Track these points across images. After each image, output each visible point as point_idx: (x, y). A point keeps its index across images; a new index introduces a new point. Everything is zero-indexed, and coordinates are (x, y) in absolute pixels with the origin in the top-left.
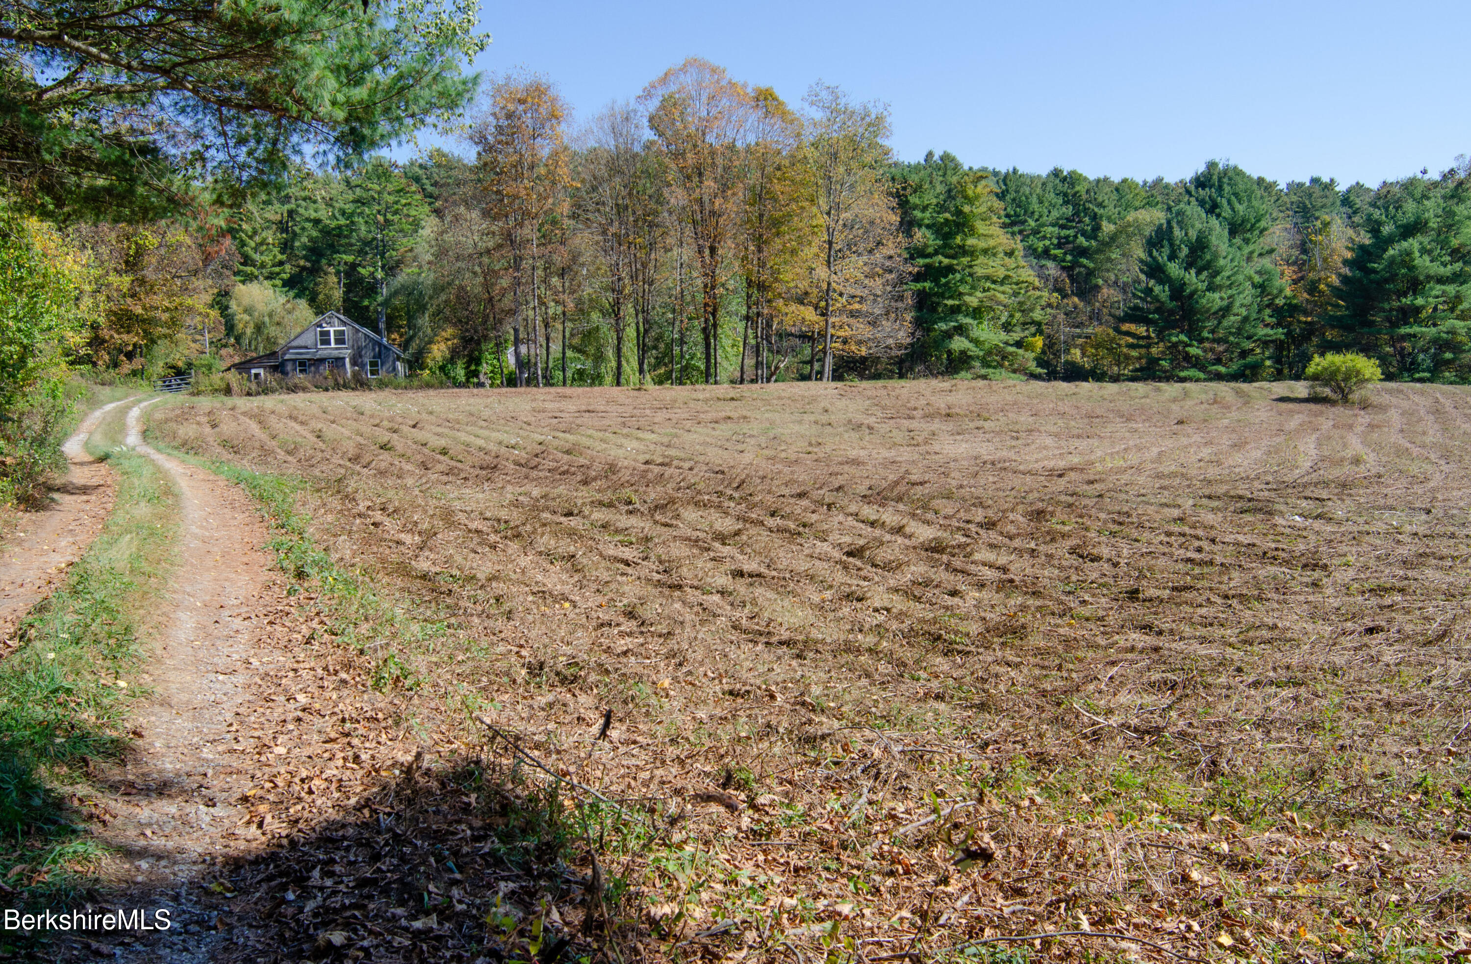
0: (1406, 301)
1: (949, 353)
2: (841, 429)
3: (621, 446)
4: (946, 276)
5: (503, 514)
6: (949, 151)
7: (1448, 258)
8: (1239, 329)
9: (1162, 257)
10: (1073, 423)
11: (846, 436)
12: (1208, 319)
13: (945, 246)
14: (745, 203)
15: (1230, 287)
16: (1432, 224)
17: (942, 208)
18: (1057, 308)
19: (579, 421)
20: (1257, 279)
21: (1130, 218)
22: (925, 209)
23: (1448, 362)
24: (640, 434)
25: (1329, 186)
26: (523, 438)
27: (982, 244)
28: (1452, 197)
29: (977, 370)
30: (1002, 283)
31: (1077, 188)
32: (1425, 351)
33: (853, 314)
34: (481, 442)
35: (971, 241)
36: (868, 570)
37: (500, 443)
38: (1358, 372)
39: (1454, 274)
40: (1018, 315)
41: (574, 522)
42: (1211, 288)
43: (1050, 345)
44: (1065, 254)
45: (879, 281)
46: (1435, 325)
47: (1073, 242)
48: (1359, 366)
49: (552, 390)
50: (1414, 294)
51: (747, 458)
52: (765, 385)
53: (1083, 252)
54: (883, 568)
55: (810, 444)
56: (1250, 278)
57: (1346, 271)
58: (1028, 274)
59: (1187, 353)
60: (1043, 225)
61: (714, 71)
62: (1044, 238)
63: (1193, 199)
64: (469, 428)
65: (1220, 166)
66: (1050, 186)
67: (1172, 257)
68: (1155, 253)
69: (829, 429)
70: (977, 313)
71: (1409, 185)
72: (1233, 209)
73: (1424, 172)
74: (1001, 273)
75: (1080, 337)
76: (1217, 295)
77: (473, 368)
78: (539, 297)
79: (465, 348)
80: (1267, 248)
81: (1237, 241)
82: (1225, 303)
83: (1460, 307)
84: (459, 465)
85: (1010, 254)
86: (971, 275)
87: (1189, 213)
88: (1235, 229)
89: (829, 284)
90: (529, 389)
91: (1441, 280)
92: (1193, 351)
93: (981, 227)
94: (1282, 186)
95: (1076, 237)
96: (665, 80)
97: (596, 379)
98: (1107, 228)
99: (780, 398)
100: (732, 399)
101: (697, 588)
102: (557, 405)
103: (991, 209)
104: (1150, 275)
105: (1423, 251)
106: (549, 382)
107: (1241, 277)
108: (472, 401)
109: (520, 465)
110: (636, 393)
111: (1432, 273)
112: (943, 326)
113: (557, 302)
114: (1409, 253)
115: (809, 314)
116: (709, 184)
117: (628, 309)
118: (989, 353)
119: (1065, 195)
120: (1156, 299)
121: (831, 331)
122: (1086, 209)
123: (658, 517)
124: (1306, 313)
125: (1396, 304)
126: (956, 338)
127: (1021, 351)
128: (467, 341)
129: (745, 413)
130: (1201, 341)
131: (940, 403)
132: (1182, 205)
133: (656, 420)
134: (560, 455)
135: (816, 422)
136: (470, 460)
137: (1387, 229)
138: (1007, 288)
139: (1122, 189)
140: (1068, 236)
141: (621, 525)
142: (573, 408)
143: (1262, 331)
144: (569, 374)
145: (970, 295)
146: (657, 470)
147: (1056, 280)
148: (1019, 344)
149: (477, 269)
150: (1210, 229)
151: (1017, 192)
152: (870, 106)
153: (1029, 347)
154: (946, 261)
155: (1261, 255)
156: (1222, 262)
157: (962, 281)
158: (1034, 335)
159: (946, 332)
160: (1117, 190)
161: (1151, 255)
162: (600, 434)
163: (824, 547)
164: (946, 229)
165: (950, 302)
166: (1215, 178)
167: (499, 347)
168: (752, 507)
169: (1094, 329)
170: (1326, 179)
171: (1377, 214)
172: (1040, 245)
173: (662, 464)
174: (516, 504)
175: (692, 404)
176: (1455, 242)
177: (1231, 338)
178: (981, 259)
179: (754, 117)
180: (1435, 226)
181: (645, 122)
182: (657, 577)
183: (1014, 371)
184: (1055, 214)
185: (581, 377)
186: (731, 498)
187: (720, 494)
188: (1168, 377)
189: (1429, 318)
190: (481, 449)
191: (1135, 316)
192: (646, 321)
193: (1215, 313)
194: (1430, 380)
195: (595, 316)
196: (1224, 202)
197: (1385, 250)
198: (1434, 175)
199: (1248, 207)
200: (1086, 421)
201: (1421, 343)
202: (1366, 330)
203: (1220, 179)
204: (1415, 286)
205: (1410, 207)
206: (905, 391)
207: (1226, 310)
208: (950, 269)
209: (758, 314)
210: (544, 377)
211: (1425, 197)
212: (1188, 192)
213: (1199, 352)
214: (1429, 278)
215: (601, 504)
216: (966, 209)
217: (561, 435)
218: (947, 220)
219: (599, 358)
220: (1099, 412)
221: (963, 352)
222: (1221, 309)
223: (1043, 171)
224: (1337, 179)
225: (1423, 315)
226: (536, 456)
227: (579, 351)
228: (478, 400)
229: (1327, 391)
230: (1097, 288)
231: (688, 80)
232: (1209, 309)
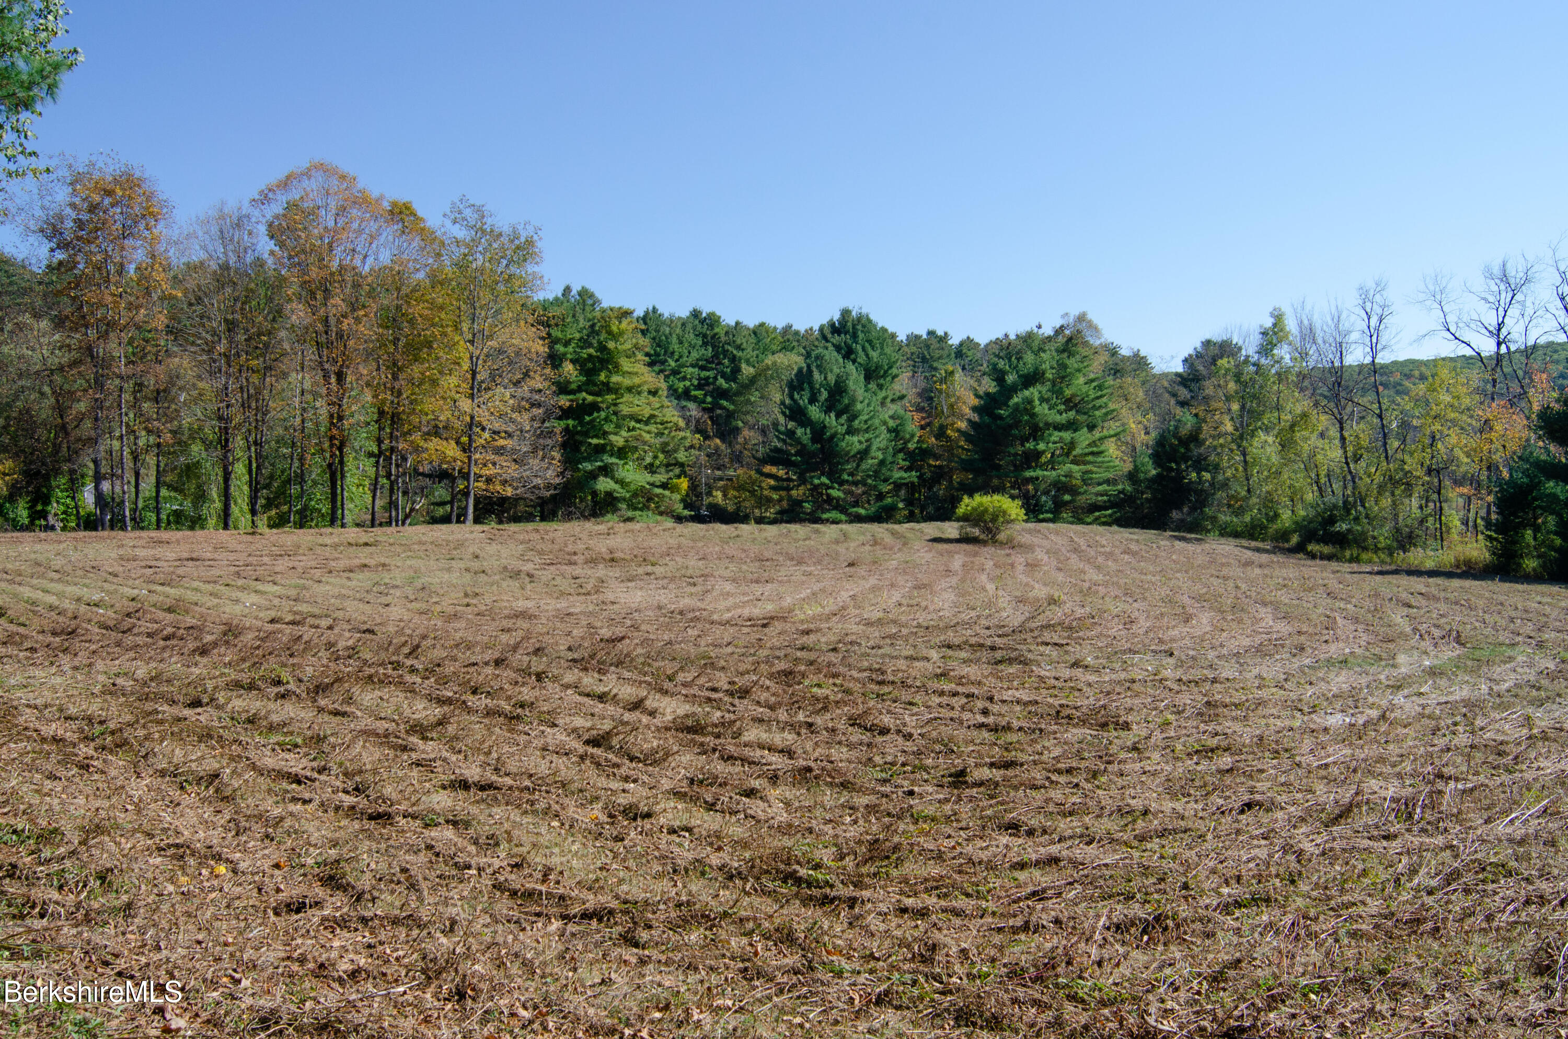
0: (1030, 445)
1: (594, 494)
2: (497, 577)
3: (237, 601)
4: (590, 414)
5: (95, 708)
6: (587, 286)
7: (1063, 407)
8: (875, 472)
9: (803, 399)
10: (744, 567)
11: (504, 584)
12: (848, 462)
13: (589, 382)
14: (380, 326)
15: (867, 431)
16: (1049, 375)
17: (585, 343)
18: (700, 449)
19: (180, 571)
20: (891, 423)
21: (769, 360)
22: (567, 343)
23: (1067, 503)
24: (260, 586)
25: (944, 339)
26: (108, 593)
27: (627, 382)
28: (1064, 351)
29: (623, 512)
30: (647, 423)
31: (716, 330)
32: (1046, 493)
33: (500, 451)
34: (52, 599)
35: (615, 379)
36: (627, 768)
37: (79, 600)
38: (1004, 512)
39: (1068, 421)
40: (661, 456)
41: (205, 716)
42: (850, 431)
43: (693, 487)
44: (705, 395)
45: (526, 416)
46: (1053, 469)
47: (714, 383)
48: (1004, 506)
49: (144, 534)
50: (1035, 439)
51: (396, 612)
52: (400, 528)
53: (723, 394)
54: (644, 762)
55: (466, 595)
56: (885, 423)
57: (976, 417)
58: (672, 414)
59: (828, 495)
60: (683, 366)
61: (343, 177)
62: (684, 379)
63: (829, 345)
64: (35, 581)
65: (854, 313)
66: (689, 327)
67: (813, 400)
68: (796, 396)
69: (483, 578)
70: (622, 453)
71: (1027, 339)
72: (867, 355)
73: (1039, 327)
74: (647, 412)
75: (721, 479)
76: (855, 439)
77: (39, 507)
78: (128, 425)
79: (29, 484)
80: (898, 394)
81: (873, 386)
82: (864, 446)
83: (1074, 453)
84: (21, 630)
85: (654, 393)
86: (615, 413)
87: (827, 357)
88: (871, 374)
89: (472, 418)
90: (114, 533)
91: (1059, 427)
92: (835, 493)
93: (626, 365)
94: (902, 337)
95: (715, 378)
96: (285, 184)
97: (196, 522)
98: (747, 371)
99: (420, 543)
100: (366, 544)
101: (414, 817)
102: (150, 552)
103: (636, 346)
104: (791, 418)
105: (1042, 400)
106: (138, 524)
107: (877, 422)
108: (38, 547)
109: (107, 628)
110: (250, 538)
111: (1050, 420)
112: (588, 466)
113: (149, 432)
114: (1030, 401)
115: (451, 450)
116: (337, 304)
117: (238, 442)
118: (635, 495)
119: (705, 336)
120: (798, 441)
121: (475, 469)
122: (725, 352)
123: (322, 702)
124: (937, 458)
125: (1020, 450)
126: (601, 478)
127: (667, 493)
128: (30, 475)
129: (383, 560)
130: (841, 483)
131: (602, 546)
132: (820, 350)
133: (277, 569)
134: (161, 615)
135: (467, 570)
136: (36, 623)
137: (1011, 378)
138: (653, 428)
139: (759, 332)
140: (708, 378)
141: (275, 718)
142: (171, 555)
143: (897, 475)
144: (164, 516)
145: (616, 434)
146: (288, 629)
147: (698, 421)
148: (664, 486)
149: (46, 389)
150: (848, 374)
151: (657, 331)
152: (520, 227)
153: (674, 489)
154: (590, 398)
155: (893, 400)
156: (859, 406)
157: (607, 419)
158: (679, 477)
159: (591, 472)
160: (755, 333)
161: (791, 397)
162: (209, 587)
163: (555, 737)
164: (590, 365)
165: (595, 441)
166: (849, 324)
167: (74, 487)
168: (444, 681)
169: (739, 472)
170: (940, 333)
171: (1001, 364)
172: (681, 386)
173: (293, 623)
174: (112, 690)
175: (319, 550)
176: (1068, 392)
177: (869, 481)
178: (627, 397)
179: (389, 232)
180: (1051, 376)
181: (263, 229)
182: (349, 800)
183: (661, 514)
184: (695, 355)
185: (178, 520)
186: (413, 670)
187: (397, 665)
188: (814, 519)
189: (1049, 462)
190: (51, 608)
191: (778, 457)
192: (259, 455)
193: (854, 456)
194: (1052, 521)
195: (196, 449)
196: (859, 348)
197: (1011, 397)
198: (1048, 331)
199: (881, 354)
200: (757, 564)
201: (1043, 487)
202: (994, 473)
203: (854, 326)
204: (1036, 431)
205: (1029, 358)
206: (559, 534)
207: (864, 454)
208: (595, 407)
209: (392, 449)
210: (133, 519)
211: (1041, 350)
212: (825, 338)
213: (841, 494)
214: (1048, 425)
215: (238, 685)
216: (611, 345)
217: (159, 588)
218: (590, 355)
219: (201, 497)
220: (767, 554)
221: (609, 494)
222: (859, 452)
223: (683, 312)
224: (950, 333)
225: (1043, 459)
226: (128, 615)
227: (176, 489)
228: (46, 546)
229: (976, 532)
230: (737, 430)
231: (312, 185)
232: (848, 452)
